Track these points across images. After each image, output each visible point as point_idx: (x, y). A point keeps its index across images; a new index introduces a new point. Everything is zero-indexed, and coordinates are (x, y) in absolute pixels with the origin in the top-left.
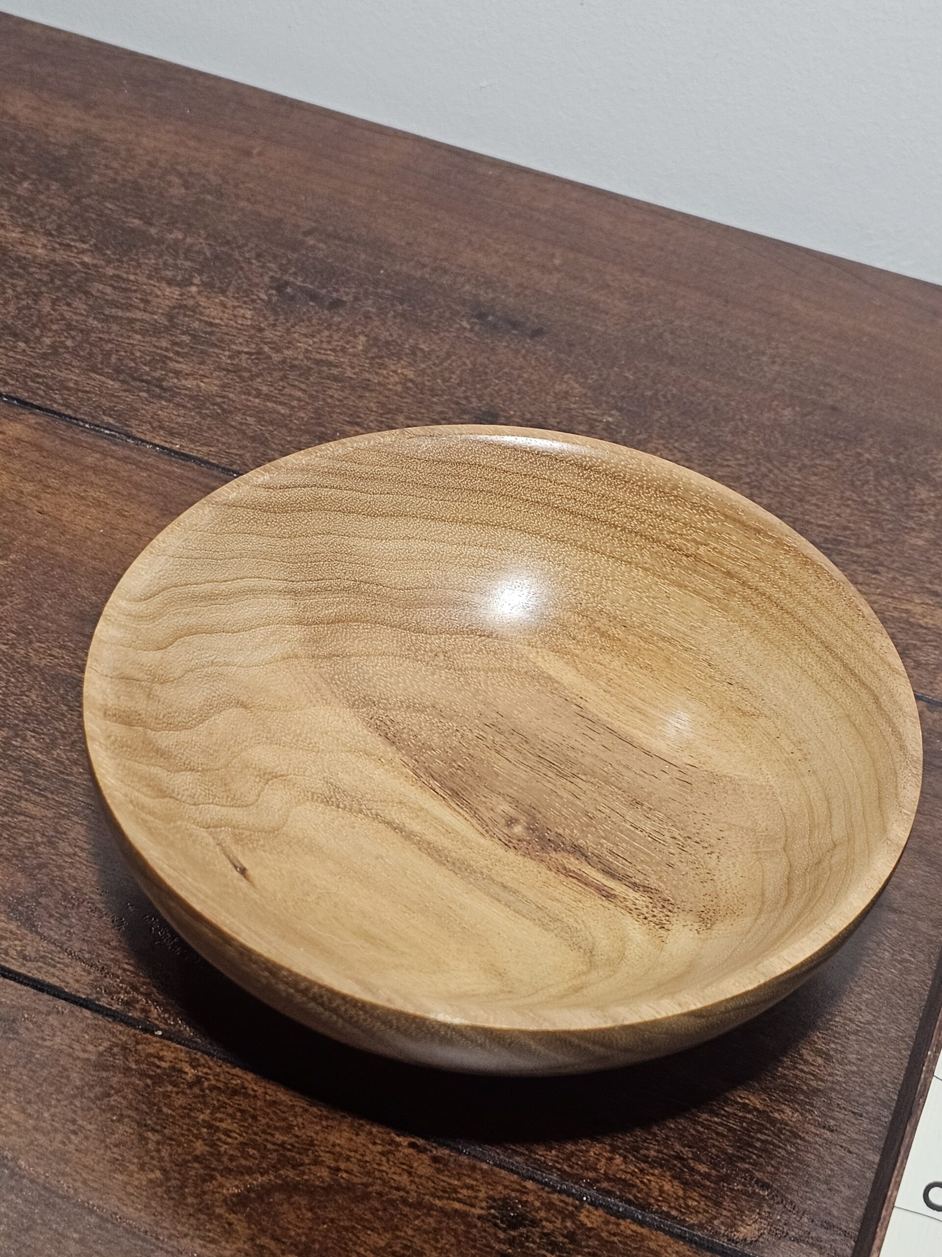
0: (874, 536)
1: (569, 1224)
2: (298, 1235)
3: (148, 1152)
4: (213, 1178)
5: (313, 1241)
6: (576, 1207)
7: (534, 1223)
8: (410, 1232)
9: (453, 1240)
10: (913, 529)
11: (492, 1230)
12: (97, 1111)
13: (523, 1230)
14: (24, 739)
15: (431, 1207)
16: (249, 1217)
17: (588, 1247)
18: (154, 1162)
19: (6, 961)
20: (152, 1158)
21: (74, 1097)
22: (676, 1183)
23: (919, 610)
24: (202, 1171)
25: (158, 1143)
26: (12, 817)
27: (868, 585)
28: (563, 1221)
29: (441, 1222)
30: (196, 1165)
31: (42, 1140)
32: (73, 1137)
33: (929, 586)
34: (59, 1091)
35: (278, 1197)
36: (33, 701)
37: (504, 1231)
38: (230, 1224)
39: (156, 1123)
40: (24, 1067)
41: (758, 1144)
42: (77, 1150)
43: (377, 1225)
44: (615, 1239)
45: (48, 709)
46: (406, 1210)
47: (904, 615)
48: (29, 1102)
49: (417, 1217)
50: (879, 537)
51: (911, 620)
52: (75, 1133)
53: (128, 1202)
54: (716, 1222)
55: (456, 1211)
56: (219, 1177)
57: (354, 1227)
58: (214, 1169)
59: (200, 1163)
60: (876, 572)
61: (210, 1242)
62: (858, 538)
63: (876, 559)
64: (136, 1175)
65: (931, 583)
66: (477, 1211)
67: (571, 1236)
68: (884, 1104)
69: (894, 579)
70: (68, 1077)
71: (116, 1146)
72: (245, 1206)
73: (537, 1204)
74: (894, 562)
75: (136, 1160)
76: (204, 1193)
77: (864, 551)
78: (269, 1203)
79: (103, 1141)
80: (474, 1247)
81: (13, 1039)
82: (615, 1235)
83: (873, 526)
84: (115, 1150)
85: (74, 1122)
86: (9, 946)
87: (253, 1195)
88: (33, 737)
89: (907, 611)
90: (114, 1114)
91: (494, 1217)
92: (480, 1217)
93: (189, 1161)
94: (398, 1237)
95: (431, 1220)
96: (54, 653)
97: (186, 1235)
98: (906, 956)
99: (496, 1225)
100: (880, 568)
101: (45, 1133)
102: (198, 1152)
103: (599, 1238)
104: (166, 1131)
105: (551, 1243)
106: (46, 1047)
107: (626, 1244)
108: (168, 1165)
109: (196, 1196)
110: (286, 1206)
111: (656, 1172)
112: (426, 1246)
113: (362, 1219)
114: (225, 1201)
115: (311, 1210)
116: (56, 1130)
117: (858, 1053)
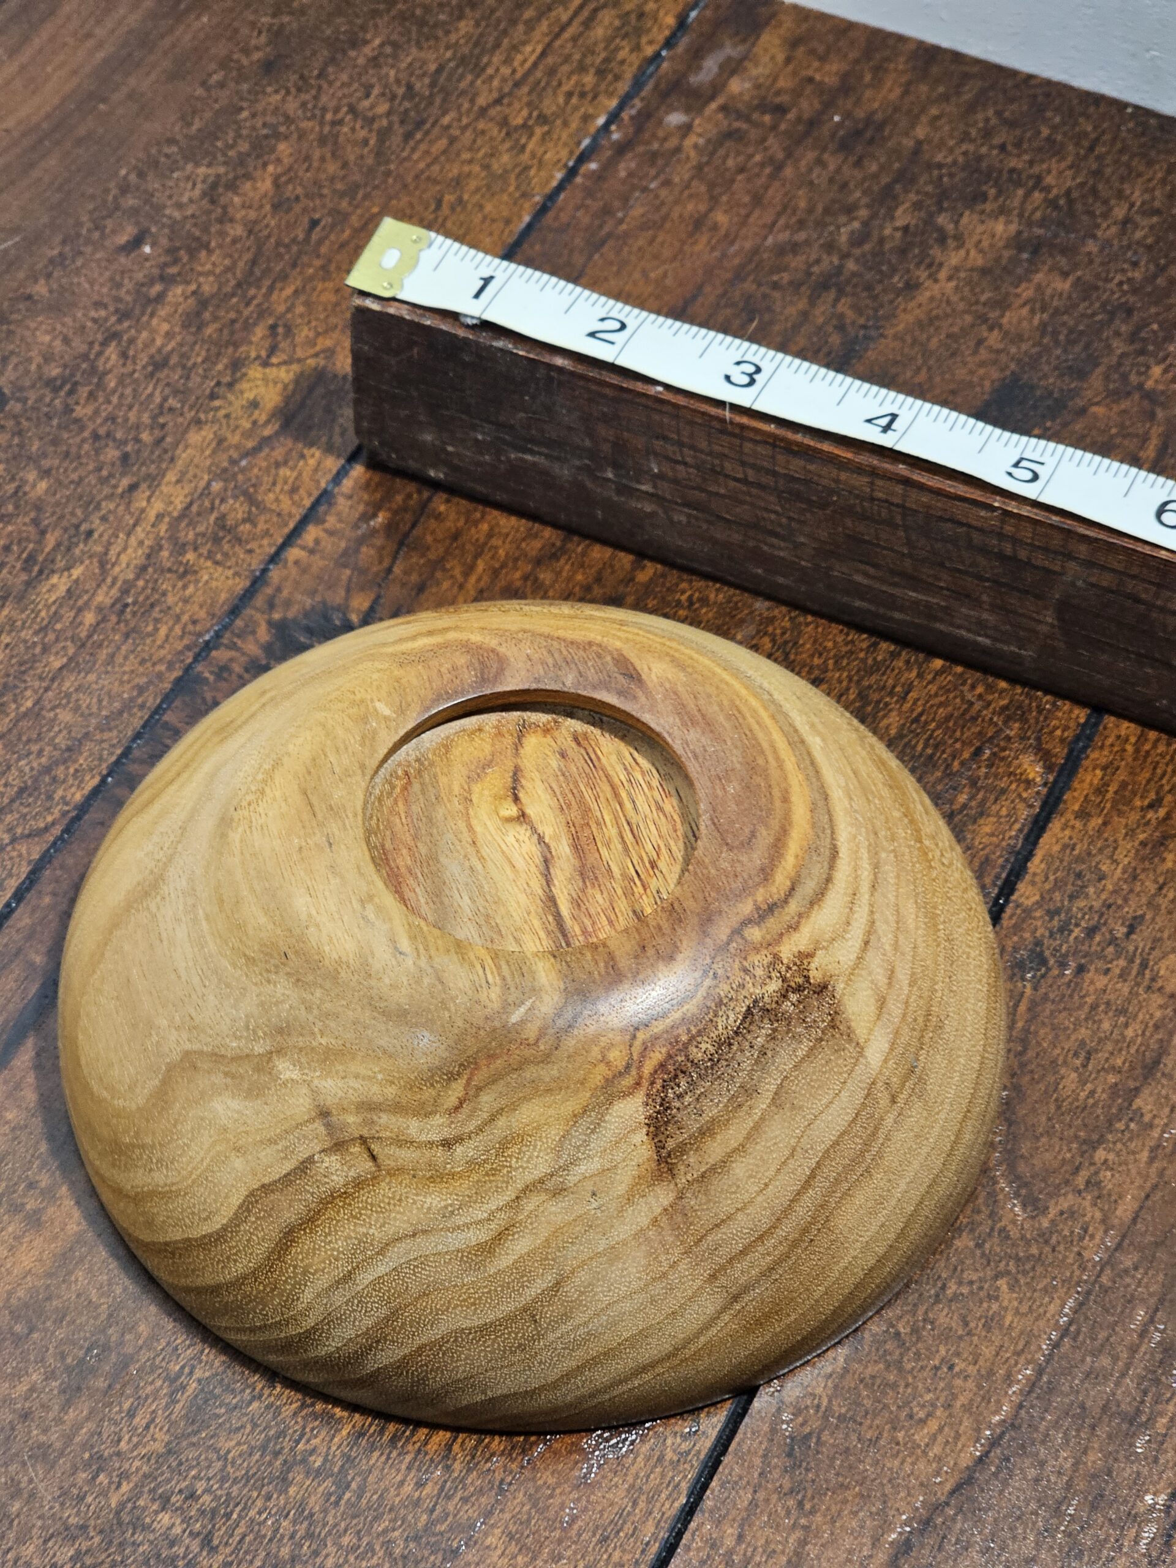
0: (25, 524)
1: (1038, 914)
2: (1070, 1150)
3: (972, 1293)
4: (1003, 1230)
5: (1076, 1137)
6: (1018, 906)
7: (1038, 943)
8: (1057, 1051)
9: (1064, 1014)
10: (18, 488)
11: (1050, 981)
12: (919, 1345)
13: (1047, 953)
14: (313, 1451)
15: (1026, 1031)
16: (1050, 1195)
17: (1062, 901)
18: (986, 1286)
19: (699, 1452)
20: (981, 1288)
21: (901, 1369)
22: (981, 821)
23: (158, 506)
24: (996, 1240)
25: (960, 1283)
26: (455, 1460)
27: (109, 544)
28: (1034, 918)
29: (1043, 1023)
30: (987, 1246)
31: (962, 1400)
32: (957, 1369)
33: (120, 490)
34: (894, 1386)
35: (1022, 1168)
36: (239, 1444)
37: (1049, 969)
38: (1062, 1213)
39: (934, 1286)
40: (861, 1424)
41: (929, 751)
42: (975, 1363)
43: (1051, 1078)
44: (1052, 878)
45: (255, 1425)
46: (1031, 1054)
47: (167, 519)
48: (911, 1416)
49: (1039, 1044)
50: (27, 520)
51: (175, 514)
52: (951, 1368)
53: (1041, 1310)
54: (1025, 795)
55: (1029, 1009)
56: (1003, 1224)
57: (1056, 1100)
58: (992, 1229)
59: (984, 1241)
60: (90, 533)
61: (1086, 1231)
62: (28, 540)
63: (66, 530)
64: (1005, 1303)
65: (115, 487)
66: (1028, 991)
67: (1052, 914)
68: (875, 645)
69: (104, 519)
70: (873, 1377)
71: (966, 1324)
72: (1038, 1200)
73: (1015, 939)
74: (73, 514)
75: (985, 1305)
76: (1023, 1237)
77: (51, 540)
78: (1032, 1177)
79: (961, 1338)
80: (1071, 996)
81: (819, 1438)
82: (1047, 878)
83: (9, 523)
84: (972, 1325)
85: (937, 1368)
86: (674, 1451)
87: (1023, 1192)
88: (308, 1441)
89: (160, 517)
90: (924, 1328)
91: (1033, 977)
92: (1035, 989)
93: (983, 1255)
94: (1065, 1062)
95: (1042, 1032)
96: (144, 1422)
97: (1079, 1254)
98: (684, 598)
99: (1043, 976)
100: (84, 527)
101: (955, 1397)
102: (972, 1244)
103: (1051, 891)
104: (944, 1275)
105: (1061, 930)
106: (830, 1401)
107: (1057, 870)
108: (989, 1273)
109: (1028, 1243)
110: (1035, 1162)
111: (969, 836)
112: (1073, 1037)
113: (1046, 1092)
114: (1033, 1218)
115: (1037, 1139)
116: (950, 1386)
117: (812, 656)
